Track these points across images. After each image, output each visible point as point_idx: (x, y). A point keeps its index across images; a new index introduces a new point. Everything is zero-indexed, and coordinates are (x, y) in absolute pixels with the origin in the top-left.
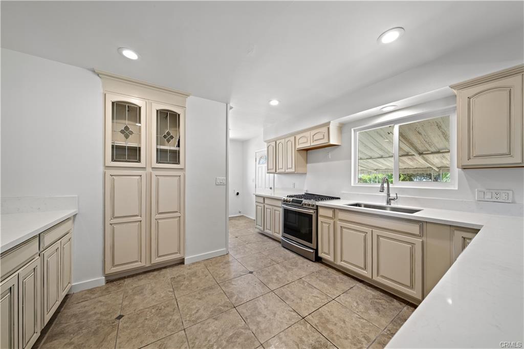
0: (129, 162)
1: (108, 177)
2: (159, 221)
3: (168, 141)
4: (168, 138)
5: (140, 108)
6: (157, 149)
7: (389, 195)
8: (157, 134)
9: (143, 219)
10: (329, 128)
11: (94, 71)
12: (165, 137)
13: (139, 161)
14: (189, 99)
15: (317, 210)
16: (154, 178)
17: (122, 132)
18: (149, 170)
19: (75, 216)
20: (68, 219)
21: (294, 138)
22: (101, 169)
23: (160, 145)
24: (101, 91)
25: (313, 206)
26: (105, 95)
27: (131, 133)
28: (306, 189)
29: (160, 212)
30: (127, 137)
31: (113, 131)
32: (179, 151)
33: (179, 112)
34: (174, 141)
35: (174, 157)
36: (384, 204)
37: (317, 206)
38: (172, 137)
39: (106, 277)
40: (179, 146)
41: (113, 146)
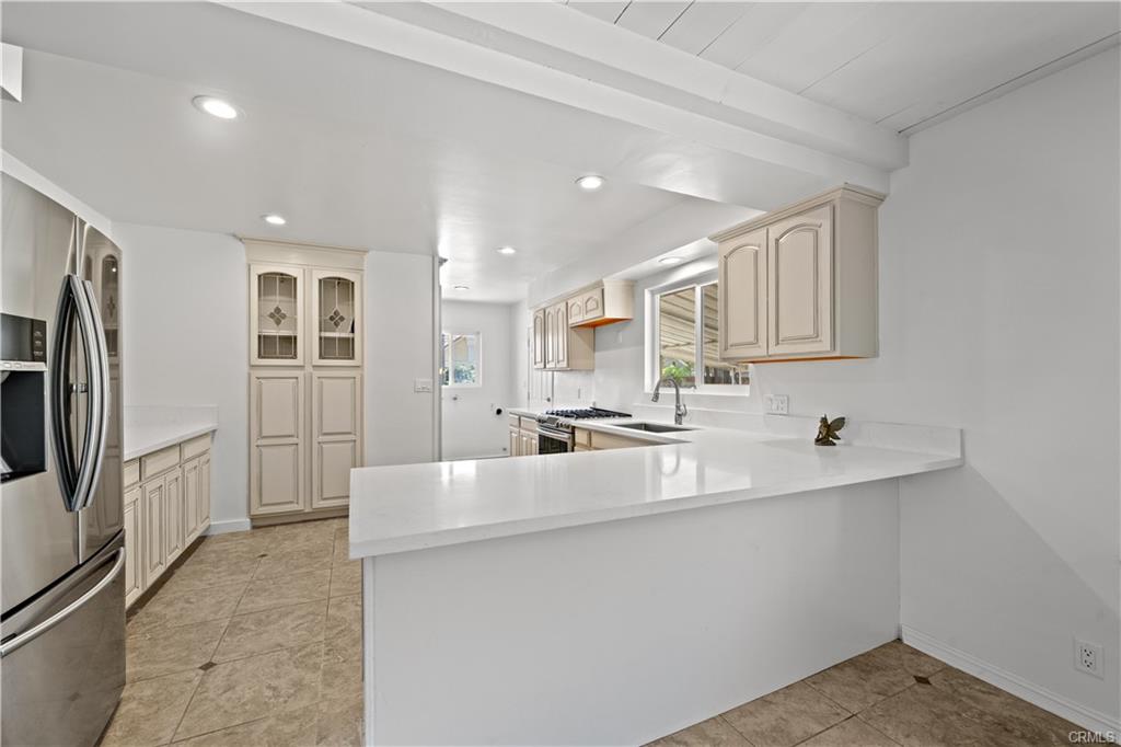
0: (282, 358)
1: (253, 379)
2: (324, 446)
3: (336, 324)
4: (336, 320)
5: (295, 279)
6: (320, 338)
7: (678, 408)
8: (320, 316)
9: (300, 441)
10: (603, 290)
11: (234, 236)
12: (332, 318)
13: (295, 357)
14: (367, 257)
15: (573, 433)
16: (315, 383)
17: (272, 316)
18: (309, 369)
19: (214, 431)
20: (206, 434)
21: (564, 304)
22: (246, 368)
23: (325, 331)
24: (244, 260)
25: (568, 427)
26: (249, 266)
27: (284, 316)
28: (593, 400)
29: (324, 431)
30: (278, 322)
31: (260, 316)
32: (353, 339)
33: (352, 279)
34: (346, 325)
35: (346, 348)
36: (671, 423)
37: (574, 428)
38: (342, 319)
39: (252, 519)
40: (353, 331)
41: (259, 337)
